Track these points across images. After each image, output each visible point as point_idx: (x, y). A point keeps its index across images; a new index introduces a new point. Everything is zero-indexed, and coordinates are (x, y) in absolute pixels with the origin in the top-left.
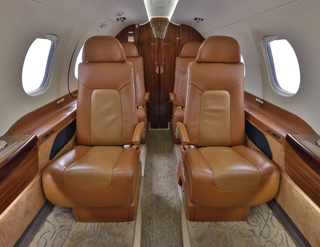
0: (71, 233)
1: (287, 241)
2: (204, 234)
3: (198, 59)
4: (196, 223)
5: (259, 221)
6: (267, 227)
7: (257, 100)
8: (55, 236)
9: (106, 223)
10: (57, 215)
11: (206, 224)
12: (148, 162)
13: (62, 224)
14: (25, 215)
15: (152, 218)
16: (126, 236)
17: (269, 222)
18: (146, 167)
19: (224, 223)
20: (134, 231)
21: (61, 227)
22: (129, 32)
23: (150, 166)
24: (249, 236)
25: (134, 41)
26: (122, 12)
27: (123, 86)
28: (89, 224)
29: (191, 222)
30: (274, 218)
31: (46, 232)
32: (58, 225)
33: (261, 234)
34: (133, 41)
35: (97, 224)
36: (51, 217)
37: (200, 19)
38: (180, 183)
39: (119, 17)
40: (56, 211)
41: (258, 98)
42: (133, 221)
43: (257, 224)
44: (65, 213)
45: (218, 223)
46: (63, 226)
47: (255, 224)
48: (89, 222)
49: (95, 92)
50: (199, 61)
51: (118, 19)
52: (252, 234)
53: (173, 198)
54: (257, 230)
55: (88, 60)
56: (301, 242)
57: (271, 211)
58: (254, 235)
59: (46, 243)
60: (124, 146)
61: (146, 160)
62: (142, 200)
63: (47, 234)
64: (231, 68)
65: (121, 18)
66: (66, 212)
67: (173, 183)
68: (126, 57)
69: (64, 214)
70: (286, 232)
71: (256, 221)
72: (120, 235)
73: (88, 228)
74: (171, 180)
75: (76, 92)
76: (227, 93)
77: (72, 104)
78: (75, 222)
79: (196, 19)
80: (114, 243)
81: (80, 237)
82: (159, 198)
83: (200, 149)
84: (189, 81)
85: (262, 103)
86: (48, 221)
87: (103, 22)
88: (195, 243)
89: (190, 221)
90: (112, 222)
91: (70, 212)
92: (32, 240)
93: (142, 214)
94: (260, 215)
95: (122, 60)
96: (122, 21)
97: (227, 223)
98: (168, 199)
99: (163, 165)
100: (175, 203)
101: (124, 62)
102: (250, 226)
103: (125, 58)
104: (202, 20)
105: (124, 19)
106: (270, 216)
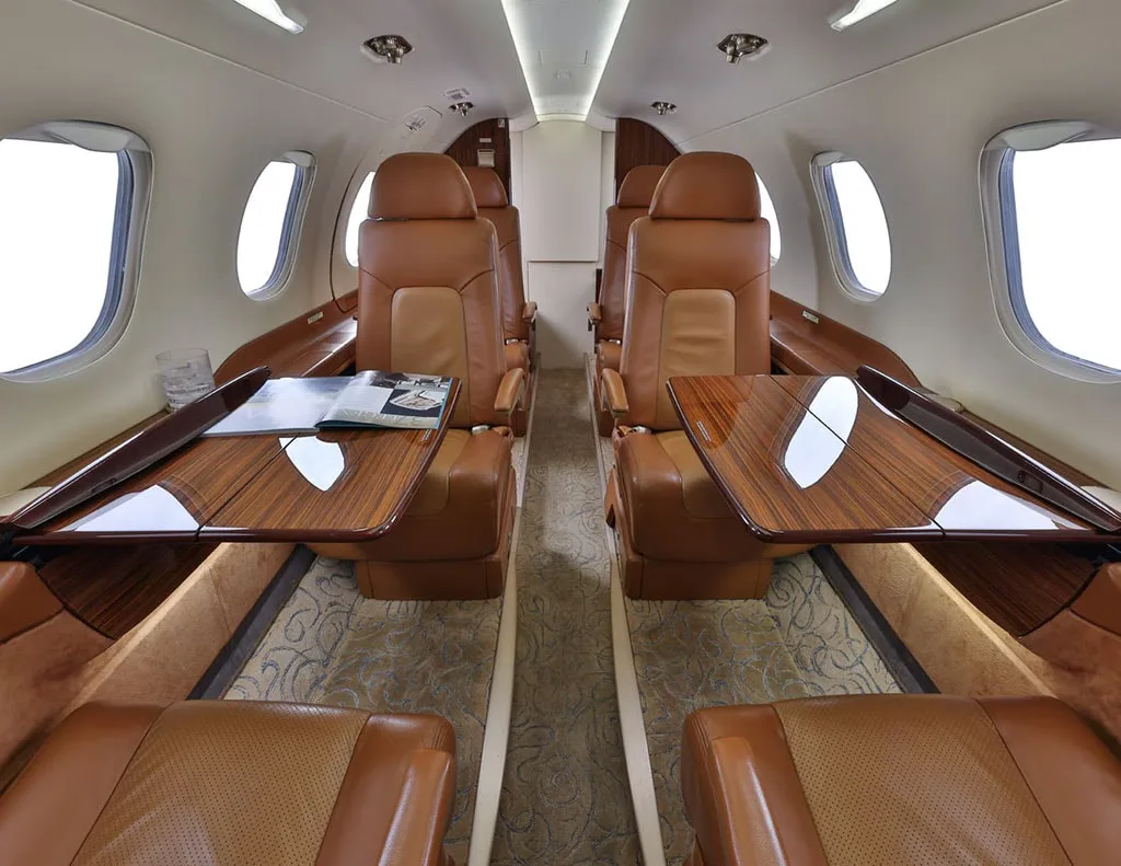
0: (354, 620)
1: (847, 628)
2: (662, 624)
3: (654, 212)
4: (645, 602)
5: (793, 596)
6: (807, 605)
7: (805, 314)
8: (320, 621)
9: (434, 603)
10: (320, 580)
11: (669, 604)
12: (532, 481)
13: (333, 599)
14: (259, 564)
15: (541, 600)
16: (482, 627)
17: (813, 596)
18: (525, 491)
19: (711, 602)
20: (500, 618)
21: (331, 605)
22: (482, 140)
23: (536, 490)
24: (765, 628)
25: (495, 162)
26: (464, 90)
27: (469, 279)
28: (396, 604)
29: (635, 603)
30: (825, 585)
31: (301, 611)
32: (325, 600)
33: (793, 622)
34: (492, 163)
35: (412, 603)
36: (308, 581)
37: (666, 105)
38: (611, 522)
39: (456, 103)
40: (318, 570)
41: (809, 311)
42: (498, 600)
43: (785, 604)
44: (337, 578)
45: (697, 602)
46: (336, 603)
47: (783, 603)
48: (393, 600)
49: (400, 294)
50: (657, 216)
51: (453, 107)
52: (774, 624)
53: (593, 559)
54: (786, 615)
55: (385, 215)
56: (873, 624)
57: (819, 573)
58: (779, 625)
59: (303, 633)
60: (474, 429)
61: (528, 475)
62: (517, 555)
63: (304, 614)
64: (738, 232)
65: (460, 105)
66: (341, 577)
67: (593, 526)
68: (478, 207)
69: (338, 580)
70: (847, 613)
71: (785, 597)
72: (467, 624)
73: (393, 611)
74: (591, 521)
75: (354, 295)
76: (727, 296)
77: (342, 328)
78: (361, 597)
79: (655, 105)
80: (455, 638)
81: (375, 628)
82: (559, 559)
83: (660, 436)
84: (633, 267)
85: (816, 321)
86: (301, 589)
87: (416, 116)
88: (641, 640)
89: (632, 599)
90: (450, 600)
91: (349, 577)
92: (273, 622)
93: (519, 590)
94: (795, 583)
95: (468, 213)
96: (465, 111)
97: (718, 604)
98: (581, 560)
99: (570, 487)
100: (599, 569)
101: (470, 218)
102: (773, 609)
103: (476, 209)
104: (673, 107)
105: (470, 105)
106: (817, 584)
